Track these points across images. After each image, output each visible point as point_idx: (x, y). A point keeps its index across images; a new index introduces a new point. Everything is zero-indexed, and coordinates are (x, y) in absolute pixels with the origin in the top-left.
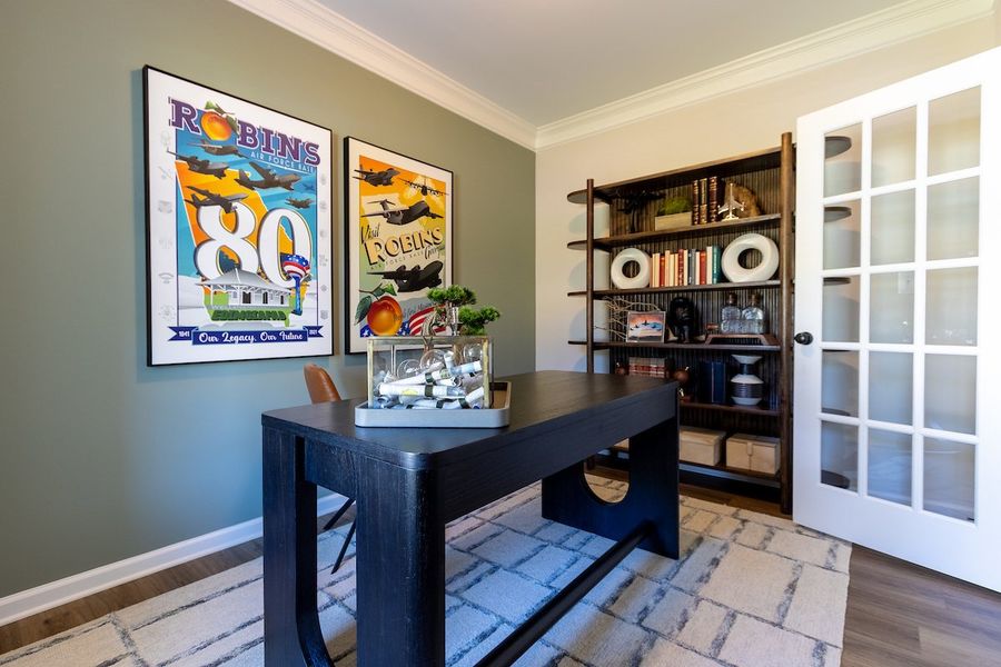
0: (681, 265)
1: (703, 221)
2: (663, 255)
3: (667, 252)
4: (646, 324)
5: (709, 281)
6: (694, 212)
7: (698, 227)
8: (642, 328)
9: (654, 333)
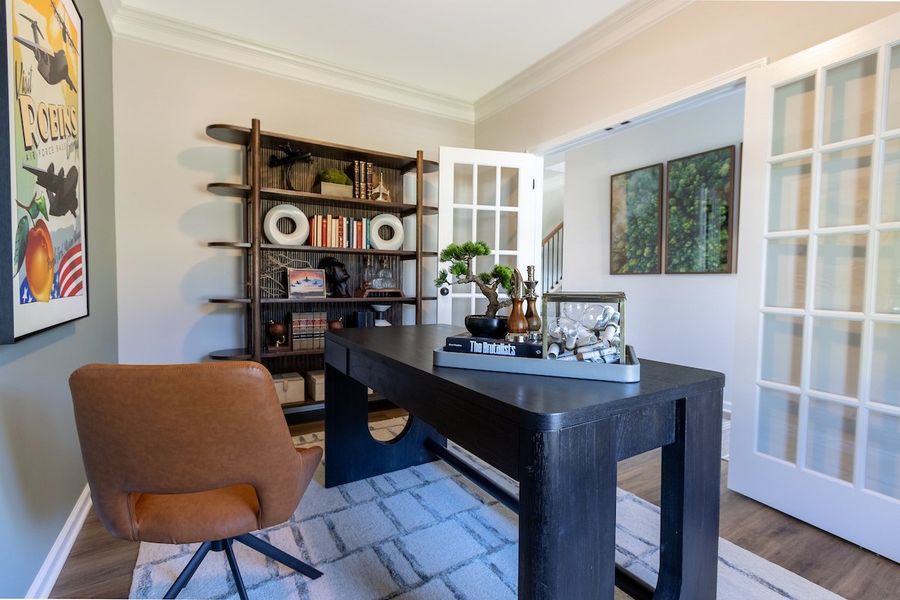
0: (341, 230)
1: (363, 197)
2: (325, 218)
3: (329, 217)
4: (307, 280)
5: (364, 247)
6: (354, 187)
7: (356, 200)
8: (304, 284)
9: (316, 289)
